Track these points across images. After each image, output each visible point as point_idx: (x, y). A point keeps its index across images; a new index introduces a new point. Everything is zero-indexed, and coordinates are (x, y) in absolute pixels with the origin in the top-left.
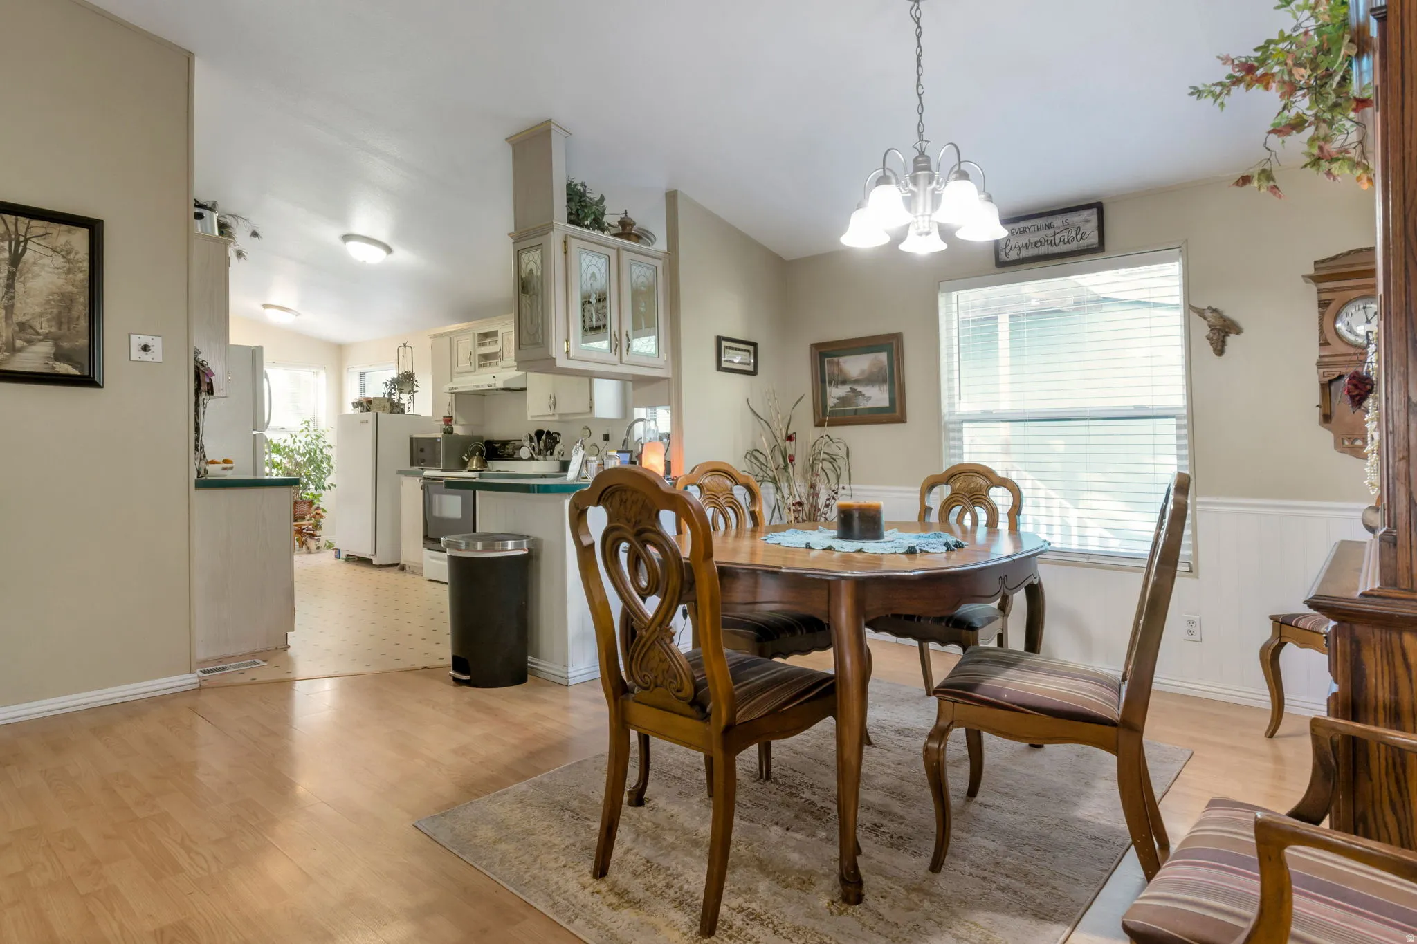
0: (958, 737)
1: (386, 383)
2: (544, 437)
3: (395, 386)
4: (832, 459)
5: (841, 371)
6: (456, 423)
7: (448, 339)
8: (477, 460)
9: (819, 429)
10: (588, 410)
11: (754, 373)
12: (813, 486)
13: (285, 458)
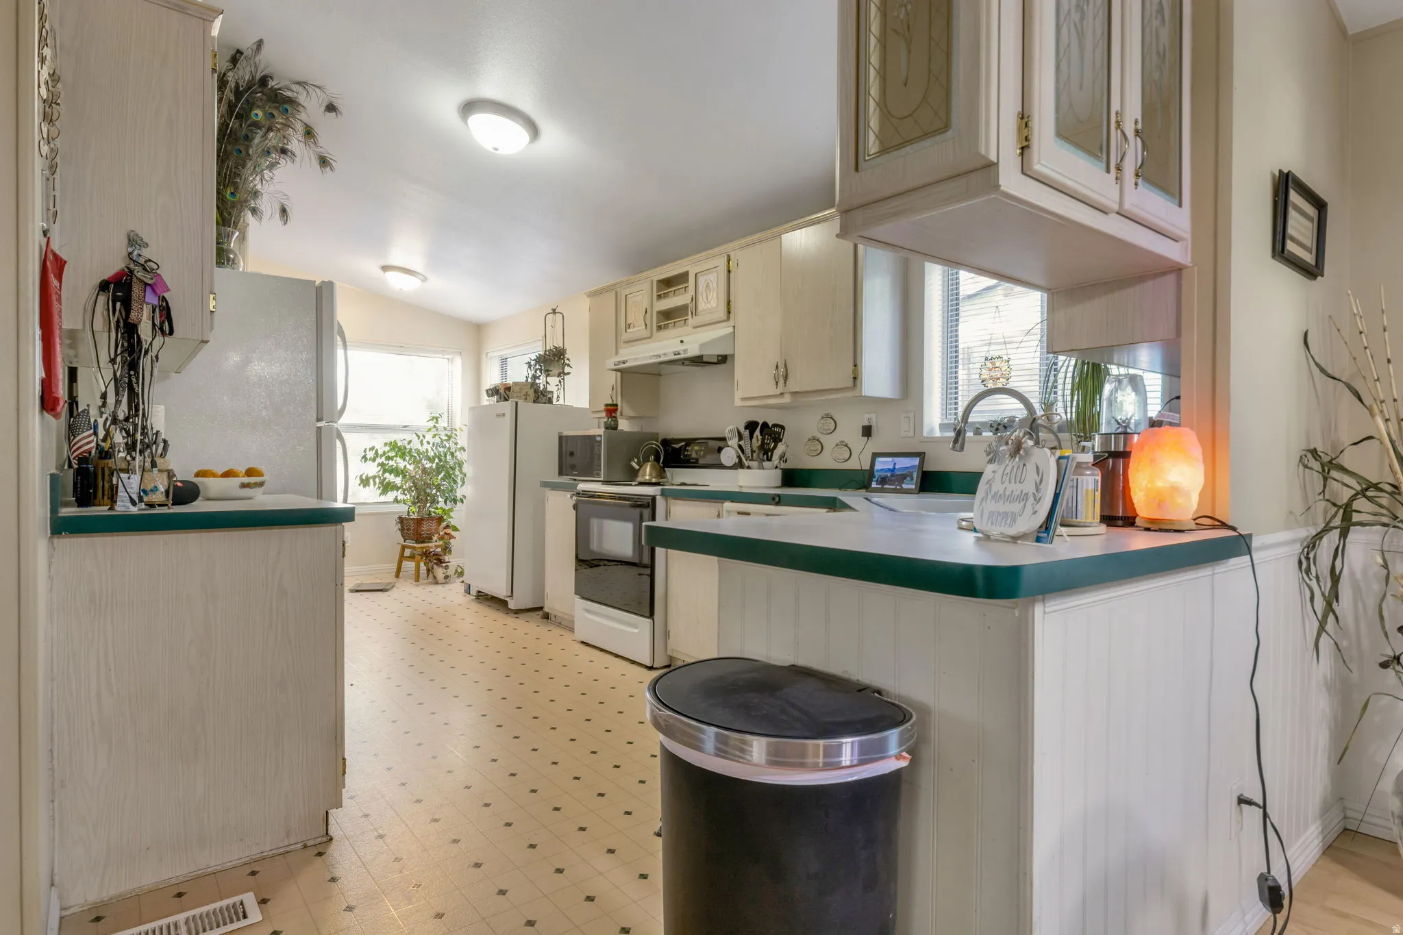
1: (529, 363)
2: (757, 432)
3: (541, 366)
6: (621, 414)
7: (614, 293)
8: (653, 468)
10: (850, 384)
11: (1315, 272)
13: (410, 464)
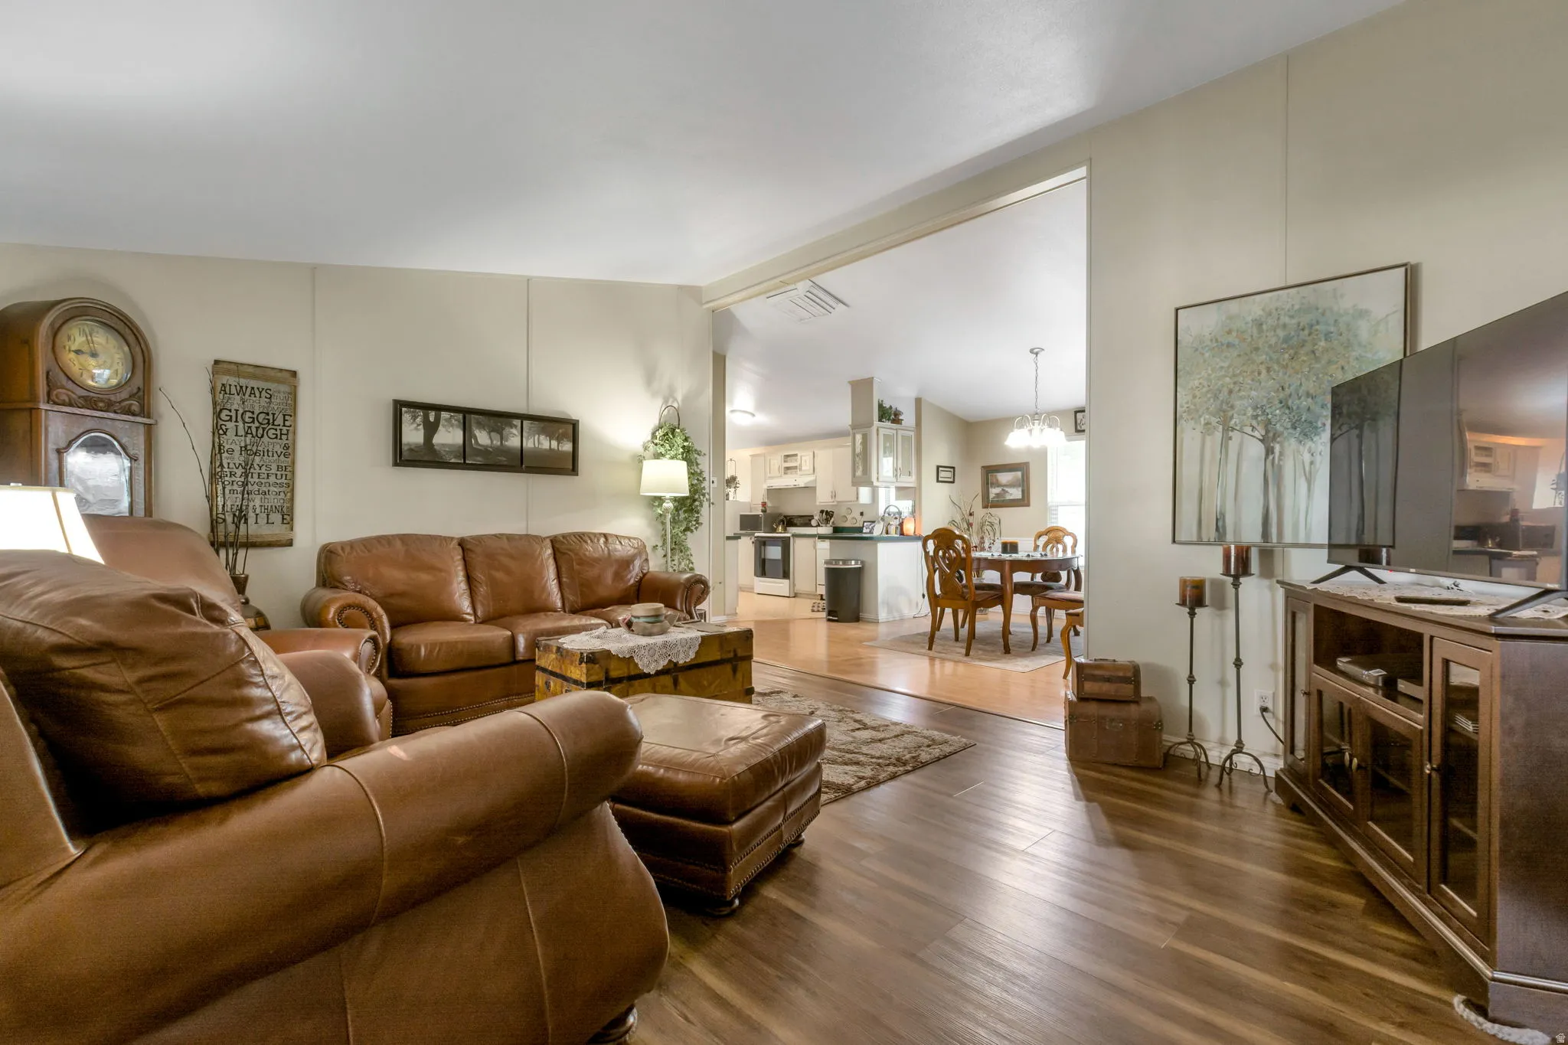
0: (1042, 611)
2: (825, 514)
3: (727, 484)
4: (992, 525)
5: (997, 480)
6: (767, 506)
7: (763, 457)
8: (783, 526)
9: (984, 510)
10: (856, 500)
11: (953, 482)
12: (982, 538)
